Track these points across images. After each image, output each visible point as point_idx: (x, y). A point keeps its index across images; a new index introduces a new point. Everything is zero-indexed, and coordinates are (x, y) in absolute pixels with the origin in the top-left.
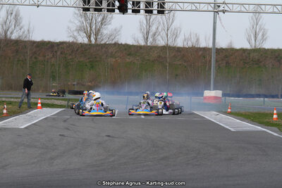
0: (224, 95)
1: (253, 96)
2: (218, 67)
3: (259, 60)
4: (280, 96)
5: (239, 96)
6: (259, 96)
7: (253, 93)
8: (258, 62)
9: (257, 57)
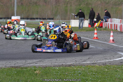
0: (21, 18)
1: (34, 19)
2: (18, 6)
3: (36, 2)
4: (47, 19)
5: (28, 19)
6: (37, 19)
7: (34, 17)
8: (36, 3)
9: (35, 1)
